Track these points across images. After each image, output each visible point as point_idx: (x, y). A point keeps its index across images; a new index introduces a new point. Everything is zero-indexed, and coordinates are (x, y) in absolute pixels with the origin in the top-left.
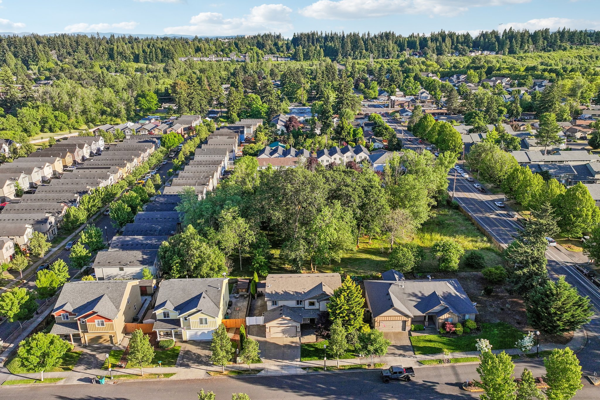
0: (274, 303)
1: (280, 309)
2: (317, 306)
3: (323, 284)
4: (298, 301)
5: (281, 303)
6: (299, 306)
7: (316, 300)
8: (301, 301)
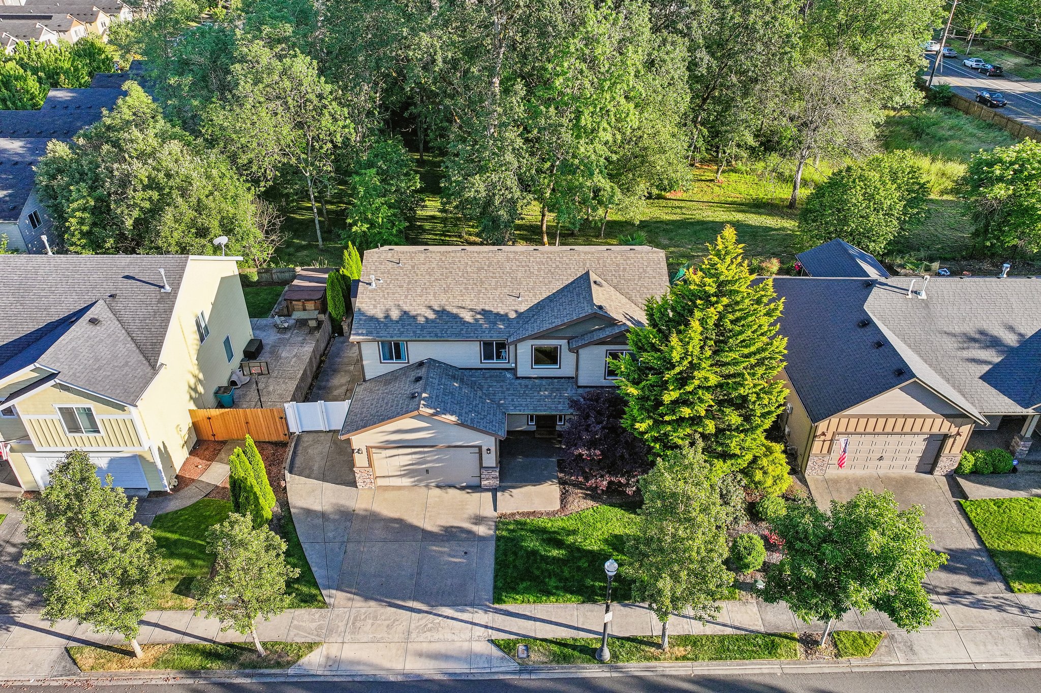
0: (394, 351)
1: (413, 375)
2: (566, 365)
3: (593, 277)
4: (487, 345)
5: (417, 352)
6: (494, 363)
7: (564, 342)
8: (501, 346)
